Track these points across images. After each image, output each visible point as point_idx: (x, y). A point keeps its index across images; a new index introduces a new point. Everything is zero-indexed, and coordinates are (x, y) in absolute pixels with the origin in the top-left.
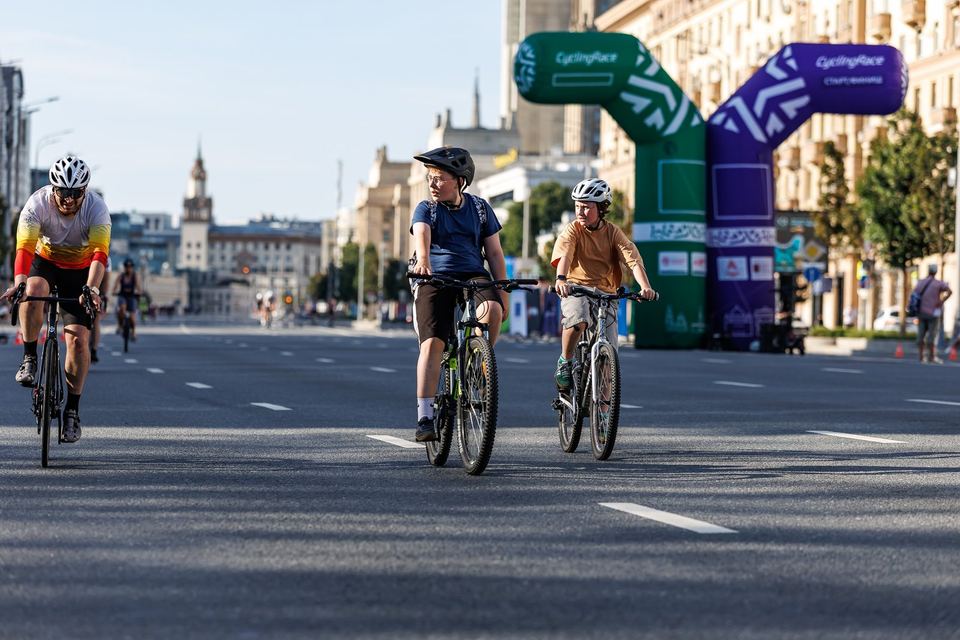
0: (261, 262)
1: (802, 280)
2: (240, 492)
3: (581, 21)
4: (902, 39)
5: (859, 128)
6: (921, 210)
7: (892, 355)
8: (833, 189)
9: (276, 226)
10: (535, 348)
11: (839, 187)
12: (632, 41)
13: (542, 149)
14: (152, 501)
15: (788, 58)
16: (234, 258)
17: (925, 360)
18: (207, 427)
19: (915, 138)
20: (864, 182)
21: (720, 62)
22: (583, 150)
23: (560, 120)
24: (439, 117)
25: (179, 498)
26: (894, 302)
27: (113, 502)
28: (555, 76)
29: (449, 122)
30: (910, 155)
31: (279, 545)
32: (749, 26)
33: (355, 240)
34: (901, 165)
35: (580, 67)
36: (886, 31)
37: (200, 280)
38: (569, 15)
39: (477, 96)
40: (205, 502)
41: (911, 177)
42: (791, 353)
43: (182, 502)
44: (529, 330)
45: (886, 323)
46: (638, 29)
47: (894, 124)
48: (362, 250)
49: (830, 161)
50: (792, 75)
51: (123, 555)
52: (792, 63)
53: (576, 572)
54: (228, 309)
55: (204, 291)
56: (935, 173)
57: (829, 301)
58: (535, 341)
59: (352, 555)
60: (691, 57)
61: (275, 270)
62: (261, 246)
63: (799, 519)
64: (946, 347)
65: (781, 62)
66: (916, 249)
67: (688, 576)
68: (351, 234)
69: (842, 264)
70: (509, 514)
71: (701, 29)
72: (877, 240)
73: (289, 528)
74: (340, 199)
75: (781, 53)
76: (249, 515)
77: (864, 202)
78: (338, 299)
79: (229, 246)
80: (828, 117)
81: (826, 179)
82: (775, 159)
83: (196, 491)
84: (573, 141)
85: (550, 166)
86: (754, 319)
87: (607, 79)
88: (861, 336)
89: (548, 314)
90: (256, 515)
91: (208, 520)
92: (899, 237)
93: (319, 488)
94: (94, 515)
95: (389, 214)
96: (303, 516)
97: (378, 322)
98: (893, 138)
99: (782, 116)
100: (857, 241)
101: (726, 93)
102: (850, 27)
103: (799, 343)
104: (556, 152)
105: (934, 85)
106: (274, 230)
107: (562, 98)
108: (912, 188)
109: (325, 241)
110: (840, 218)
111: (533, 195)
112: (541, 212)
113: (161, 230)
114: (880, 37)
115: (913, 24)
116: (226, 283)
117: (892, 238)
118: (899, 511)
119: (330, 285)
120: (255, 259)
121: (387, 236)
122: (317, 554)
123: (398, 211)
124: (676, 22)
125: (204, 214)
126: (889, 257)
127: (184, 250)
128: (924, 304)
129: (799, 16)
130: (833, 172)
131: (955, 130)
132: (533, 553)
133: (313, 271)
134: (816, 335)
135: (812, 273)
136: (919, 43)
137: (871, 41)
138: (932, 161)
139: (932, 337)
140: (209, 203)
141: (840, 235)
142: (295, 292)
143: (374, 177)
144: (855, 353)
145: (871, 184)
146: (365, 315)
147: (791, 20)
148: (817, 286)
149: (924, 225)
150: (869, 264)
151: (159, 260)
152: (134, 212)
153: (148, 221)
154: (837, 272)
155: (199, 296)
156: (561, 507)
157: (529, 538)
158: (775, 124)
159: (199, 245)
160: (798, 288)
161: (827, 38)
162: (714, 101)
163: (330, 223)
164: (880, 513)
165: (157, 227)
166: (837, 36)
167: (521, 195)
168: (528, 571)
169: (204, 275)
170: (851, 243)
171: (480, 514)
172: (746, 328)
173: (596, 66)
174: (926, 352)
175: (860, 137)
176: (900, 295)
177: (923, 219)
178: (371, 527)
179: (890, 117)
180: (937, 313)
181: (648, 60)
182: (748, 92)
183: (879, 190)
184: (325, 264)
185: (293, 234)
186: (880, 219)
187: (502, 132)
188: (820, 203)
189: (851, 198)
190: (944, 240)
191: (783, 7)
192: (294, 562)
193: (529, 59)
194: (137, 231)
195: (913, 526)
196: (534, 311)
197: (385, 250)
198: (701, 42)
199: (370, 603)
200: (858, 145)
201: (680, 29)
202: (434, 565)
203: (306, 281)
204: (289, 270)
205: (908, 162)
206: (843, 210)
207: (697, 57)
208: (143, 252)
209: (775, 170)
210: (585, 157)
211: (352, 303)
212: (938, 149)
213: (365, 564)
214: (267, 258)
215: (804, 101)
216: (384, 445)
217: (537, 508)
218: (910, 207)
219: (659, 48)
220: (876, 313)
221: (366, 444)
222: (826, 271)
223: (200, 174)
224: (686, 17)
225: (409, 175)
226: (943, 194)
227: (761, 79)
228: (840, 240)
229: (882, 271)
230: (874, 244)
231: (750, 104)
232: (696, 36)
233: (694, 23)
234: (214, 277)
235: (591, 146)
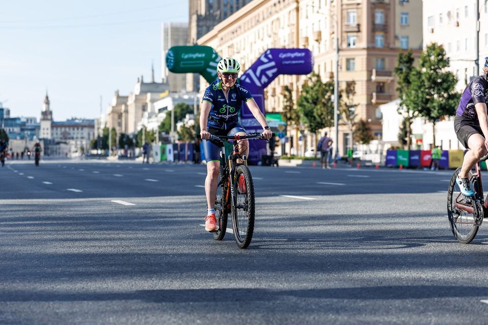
0: (72, 135)
1: (277, 138)
2: (62, 224)
3: (192, 41)
4: (313, 47)
5: (298, 80)
6: (321, 111)
7: (312, 166)
8: (288, 104)
9: (77, 121)
10: (177, 166)
11: (290, 103)
12: (210, 49)
13: (178, 90)
14: (28, 228)
15: (269, 54)
16: (61, 134)
17: (324, 168)
18: (50, 198)
19: (318, 84)
20: (300, 101)
21: (245, 56)
22: (194, 90)
23: (185, 79)
24: (139, 79)
25: (39, 226)
26: (312, 146)
27: (13, 229)
28: (182, 63)
29: (142, 81)
30: (317, 90)
31: (77, 243)
32: (255, 43)
33: (108, 126)
34: (314, 94)
35: (191, 59)
36: (306, 44)
37: (48, 142)
38: (187, 39)
39: (153, 71)
40: (49, 228)
41: (317, 99)
42: (273, 166)
43: (39, 228)
44: (174, 159)
45: (309, 154)
46: (213, 44)
47: (310, 78)
48: (110, 129)
49: (287, 93)
50: (270, 60)
51: (16, 249)
52: (270, 56)
53: (190, 251)
54: (59, 153)
55: (50, 146)
56: (326, 97)
57: (288, 145)
58: (176, 163)
59: (105, 247)
60: (234, 55)
61: (77, 138)
62: (71, 129)
63: (275, 229)
64: (332, 162)
65: (266, 56)
66: (320, 126)
67: (233, 252)
68: (106, 124)
69: (292, 132)
70: (165, 230)
71: (237, 44)
72: (305, 123)
73: (81, 237)
74: (101, 110)
75: (266, 52)
76: (66, 232)
77: (300, 108)
78: (101, 149)
79: (59, 129)
80: (286, 76)
81: (285, 100)
82: (265, 93)
83: (45, 224)
84: (190, 87)
85: (182, 96)
86: (259, 154)
87: (201, 63)
88: (300, 159)
89: (181, 153)
90: (69, 232)
91: (50, 234)
92: (313, 121)
93: (93, 221)
94: (6, 233)
95: (120, 116)
96: (86, 232)
97: (117, 157)
98: (310, 84)
99: (267, 76)
100: (298, 123)
101: (247, 67)
102: (293, 42)
103: (276, 162)
104: (183, 91)
105: (325, 64)
106: (77, 123)
107: (185, 71)
108: (318, 103)
109: (96, 126)
110: (291, 114)
111: (175, 108)
112: (178, 114)
113: (33, 124)
114: (304, 46)
115: (317, 41)
116: (58, 143)
117: (311, 122)
118: (313, 225)
119: (98, 144)
120: (69, 134)
121: (120, 124)
122: (91, 246)
123: (124, 115)
124: (228, 41)
125: (49, 117)
126: (309, 129)
127: (42, 131)
128: (323, 147)
129: (274, 38)
130: (288, 97)
131: (333, 81)
132: (174, 244)
133: (91, 138)
134: (283, 159)
135: (281, 136)
136: (319, 48)
137: (301, 47)
138: (325, 93)
139: (326, 159)
140: (51, 113)
141: (291, 121)
142: (85, 146)
143: (114, 102)
144: (298, 165)
145: (302, 101)
146: (112, 155)
147: (271, 40)
148: (283, 140)
149: (323, 117)
150: (302, 132)
151: (32, 135)
152: (22, 117)
153: (28, 120)
154: (291, 135)
155: (48, 149)
156: (185, 227)
157: (173, 238)
158: (264, 79)
159: (47, 129)
160: (276, 141)
161: (285, 46)
162: (243, 71)
163: (98, 120)
164: (306, 226)
165: (31, 122)
166: (288, 45)
167: (171, 108)
168: (172, 251)
169: (50, 141)
170: (295, 124)
171: (154, 230)
172: (256, 157)
173: (197, 59)
174: (324, 165)
175: (298, 84)
176: (314, 143)
177: (322, 114)
178: (112, 236)
179: (309, 76)
180: (328, 150)
181: (217, 56)
182: (254, 68)
183: (305, 103)
184: (96, 135)
185: (83, 124)
186: (306, 115)
187: (163, 84)
188: (284, 109)
189: (295, 107)
190: (330, 122)
191: (268, 34)
192: (83, 250)
193: (171, 56)
194: (24, 124)
195: (318, 231)
196: (176, 152)
197: (119, 130)
198: (237, 49)
199: (112, 265)
200: (297, 87)
201: (229, 43)
202: (136, 250)
203: (89, 142)
204: (82, 138)
205: (316, 92)
206: (292, 111)
207: (236, 55)
208: (26, 132)
209: (265, 97)
210: (195, 93)
211: (107, 150)
212: (327, 88)
213: (109, 250)
214: (74, 134)
215: (275, 70)
216: (117, 204)
217: (176, 227)
218: (317, 110)
219: (221, 51)
220: (305, 150)
221: (111, 204)
222: (286, 134)
223: (47, 102)
224: (231, 39)
225: (127, 101)
226: (329, 104)
227: (259, 62)
228: (291, 123)
229: (307, 134)
230: (304, 125)
231: (255, 72)
232: (235, 46)
233: (234, 41)
234: (54, 141)
235: (197, 89)
